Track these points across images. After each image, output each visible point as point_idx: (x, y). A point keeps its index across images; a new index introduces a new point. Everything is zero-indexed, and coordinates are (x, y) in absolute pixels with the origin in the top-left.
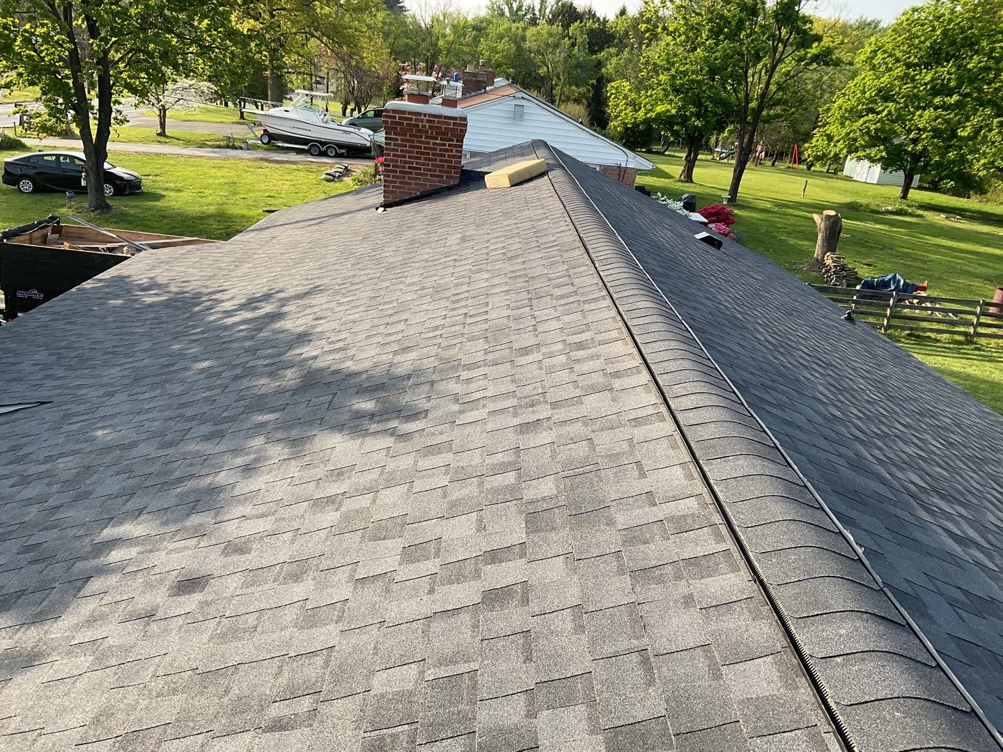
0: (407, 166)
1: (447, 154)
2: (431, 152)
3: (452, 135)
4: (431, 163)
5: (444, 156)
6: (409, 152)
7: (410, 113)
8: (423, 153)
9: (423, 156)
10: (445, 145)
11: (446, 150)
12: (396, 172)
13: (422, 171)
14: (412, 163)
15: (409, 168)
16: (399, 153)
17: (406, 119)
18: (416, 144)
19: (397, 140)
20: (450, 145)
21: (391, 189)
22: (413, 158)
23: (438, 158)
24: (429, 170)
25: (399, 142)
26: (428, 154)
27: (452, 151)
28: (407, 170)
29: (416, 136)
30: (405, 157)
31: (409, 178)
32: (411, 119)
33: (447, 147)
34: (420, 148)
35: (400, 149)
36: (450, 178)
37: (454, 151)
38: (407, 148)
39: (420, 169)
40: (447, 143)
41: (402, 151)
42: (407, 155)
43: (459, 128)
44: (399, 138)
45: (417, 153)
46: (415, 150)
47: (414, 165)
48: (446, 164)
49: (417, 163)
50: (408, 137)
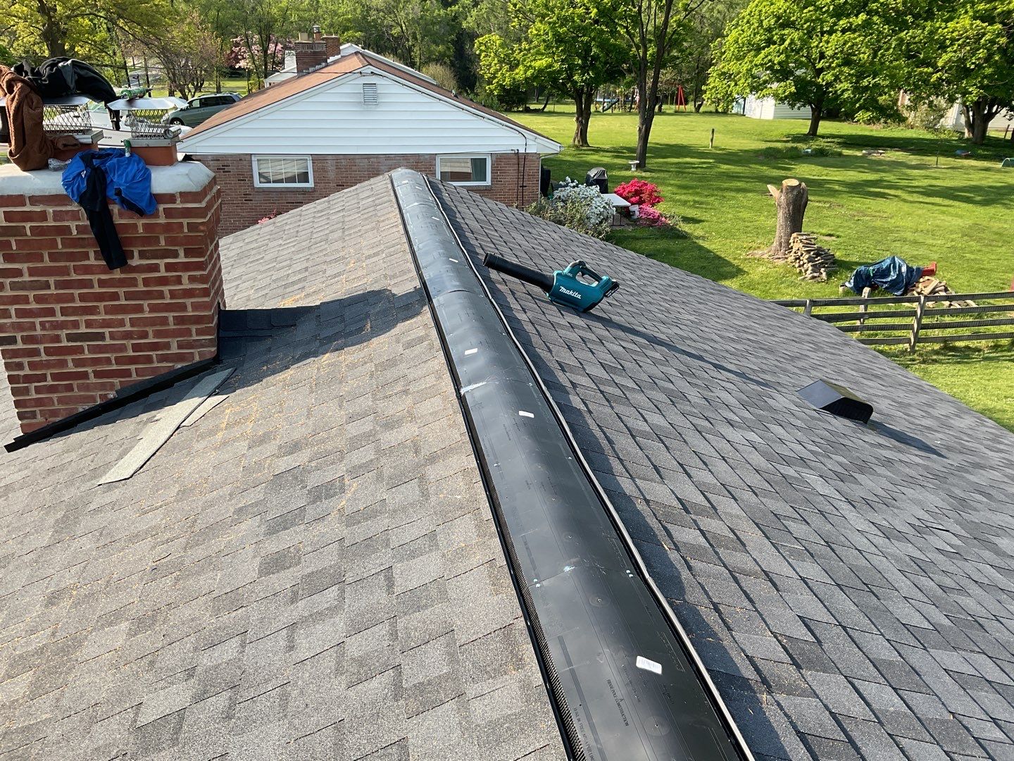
0: (63, 333)
1: (166, 289)
2: (121, 291)
3: (170, 241)
4: (127, 317)
5: (161, 295)
6: (59, 299)
7: (34, 200)
8: (100, 297)
9: (101, 305)
10: (155, 268)
11: (163, 281)
12: (35, 353)
13: (108, 341)
14: (76, 324)
15: (70, 338)
16: (34, 306)
17: (28, 217)
18: (74, 277)
19: (18, 273)
20: (169, 267)
21: (34, 396)
22: (75, 311)
23: (145, 304)
24: (128, 335)
25: (26, 278)
26: (115, 296)
27: (178, 280)
28: (65, 343)
29: (71, 257)
30: (51, 312)
31: (78, 363)
32: (43, 216)
33: (163, 273)
34: (88, 284)
35: (31, 294)
36: (190, 345)
37: (185, 280)
38: (53, 291)
39: (101, 336)
40: (162, 263)
41: (39, 299)
42: (57, 307)
43: (185, 221)
44: (24, 267)
45: (83, 298)
46: (76, 292)
47: (83, 330)
48: (171, 315)
49: (89, 324)
50: (47, 262)
